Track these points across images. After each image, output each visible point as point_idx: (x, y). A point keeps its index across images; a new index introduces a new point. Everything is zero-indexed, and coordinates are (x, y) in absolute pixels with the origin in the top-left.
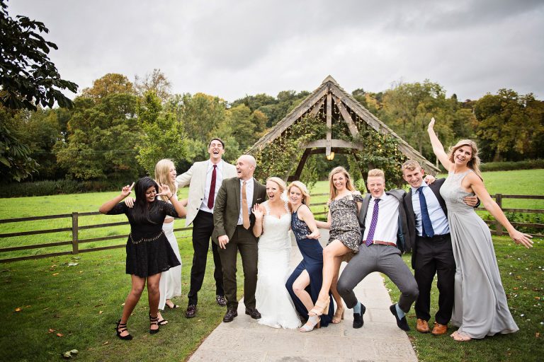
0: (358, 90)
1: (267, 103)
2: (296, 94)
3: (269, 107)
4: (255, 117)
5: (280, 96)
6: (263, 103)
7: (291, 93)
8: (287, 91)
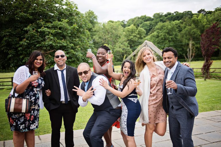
0: (202, 10)
1: (147, 21)
2: (164, 14)
3: (148, 23)
4: (139, 31)
5: (154, 16)
6: (144, 20)
7: (161, 14)
8: (158, 13)
